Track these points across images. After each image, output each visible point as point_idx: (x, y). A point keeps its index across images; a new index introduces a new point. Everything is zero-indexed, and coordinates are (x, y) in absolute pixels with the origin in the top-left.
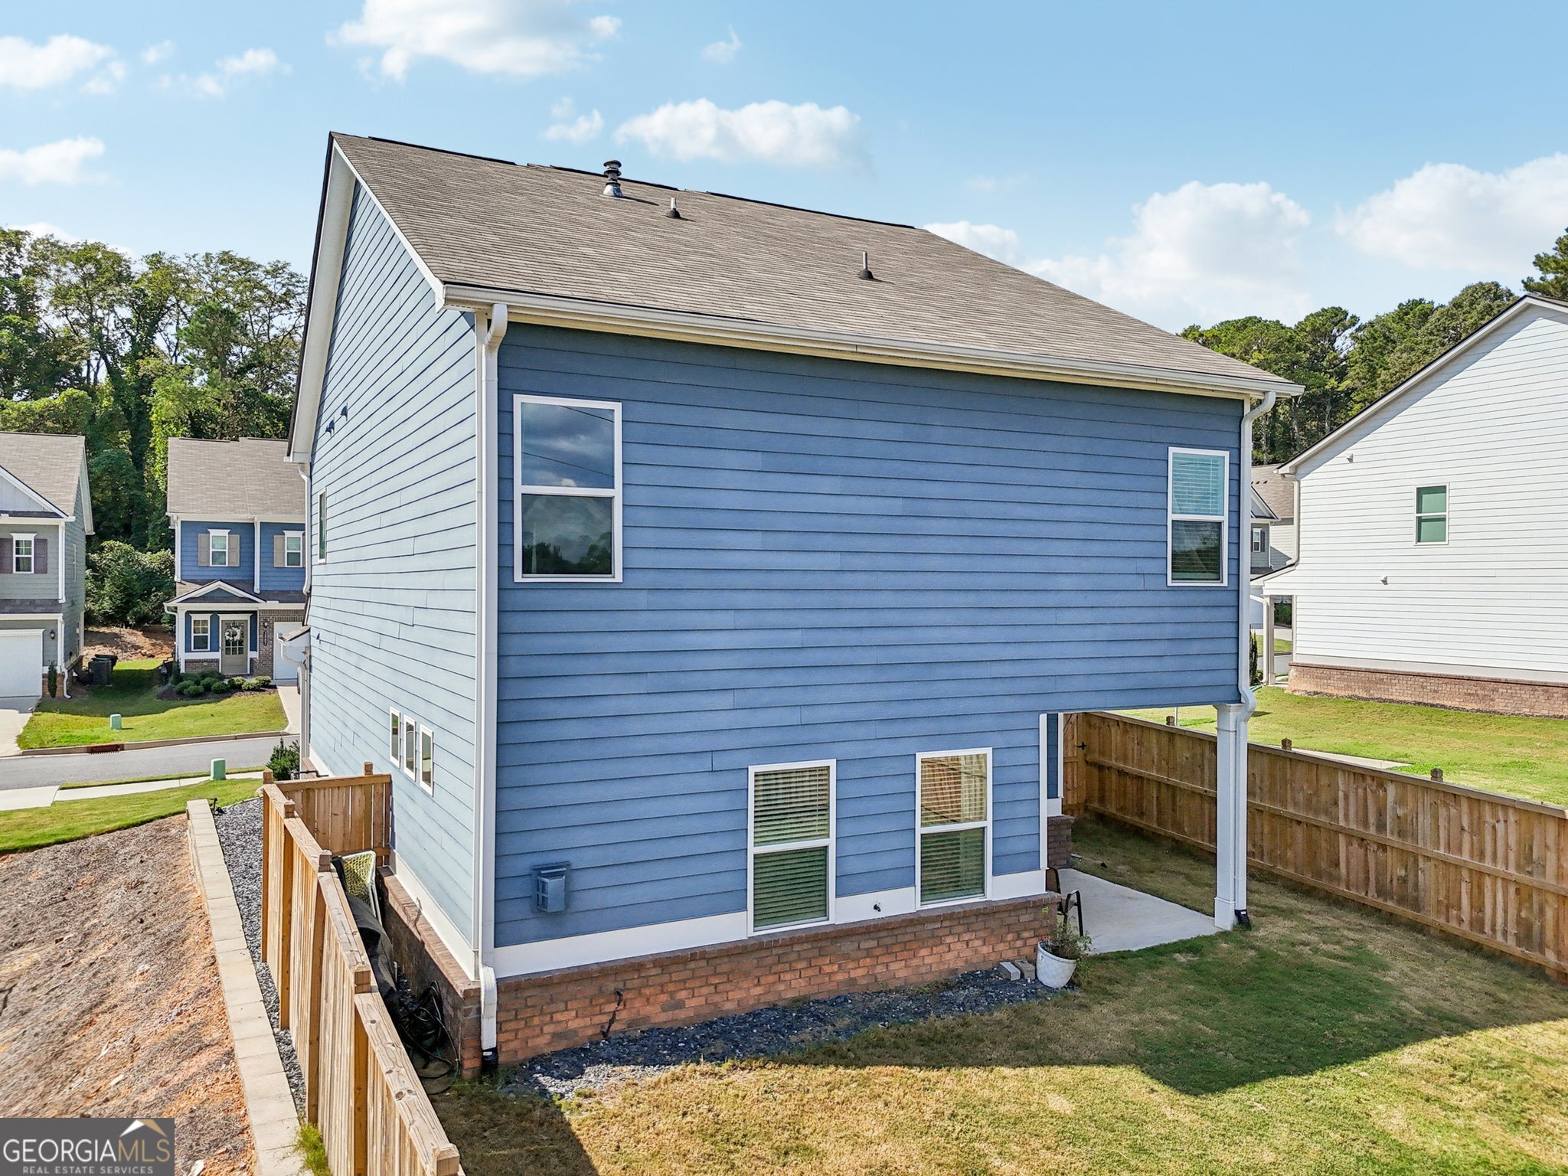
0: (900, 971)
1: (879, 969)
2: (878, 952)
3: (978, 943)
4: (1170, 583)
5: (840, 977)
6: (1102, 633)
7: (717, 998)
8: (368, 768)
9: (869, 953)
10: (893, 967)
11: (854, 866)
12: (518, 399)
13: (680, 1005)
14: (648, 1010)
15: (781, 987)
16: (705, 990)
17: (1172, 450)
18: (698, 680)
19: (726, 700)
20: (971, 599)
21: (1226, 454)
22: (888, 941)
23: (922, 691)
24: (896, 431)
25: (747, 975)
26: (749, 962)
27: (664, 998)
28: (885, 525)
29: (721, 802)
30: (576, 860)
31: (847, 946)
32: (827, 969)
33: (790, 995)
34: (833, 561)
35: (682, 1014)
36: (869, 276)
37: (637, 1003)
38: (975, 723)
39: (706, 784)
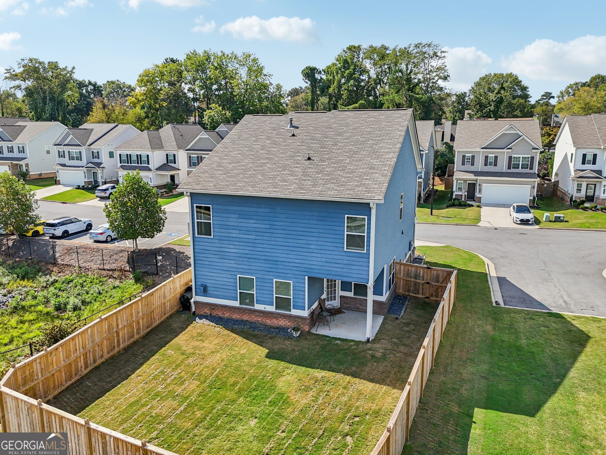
0: (268, 322)
2: (264, 317)
3: (287, 322)
4: (345, 250)
5: (255, 319)
6: (324, 260)
7: (231, 315)
9: (261, 316)
10: (267, 321)
11: (260, 299)
12: (195, 205)
14: (219, 313)
15: (243, 317)
16: (229, 313)
17: (346, 216)
18: (227, 257)
19: (233, 262)
20: (286, 248)
21: (366, 217)
22: (266, 315)
23: (274, 266)
24: (267, 210)
25: (237, 313)
26: (237, 311)
27: (222, 312)
28: (266, 230)
29: (232, 280)
30: (208, 285)
31: (257, 314)
32: (253, 317)
33: (245, 319)
34: (254, 237)
35: (225, 316)
37: (217, 312)
38: (288, 275)
39: (229, 276)
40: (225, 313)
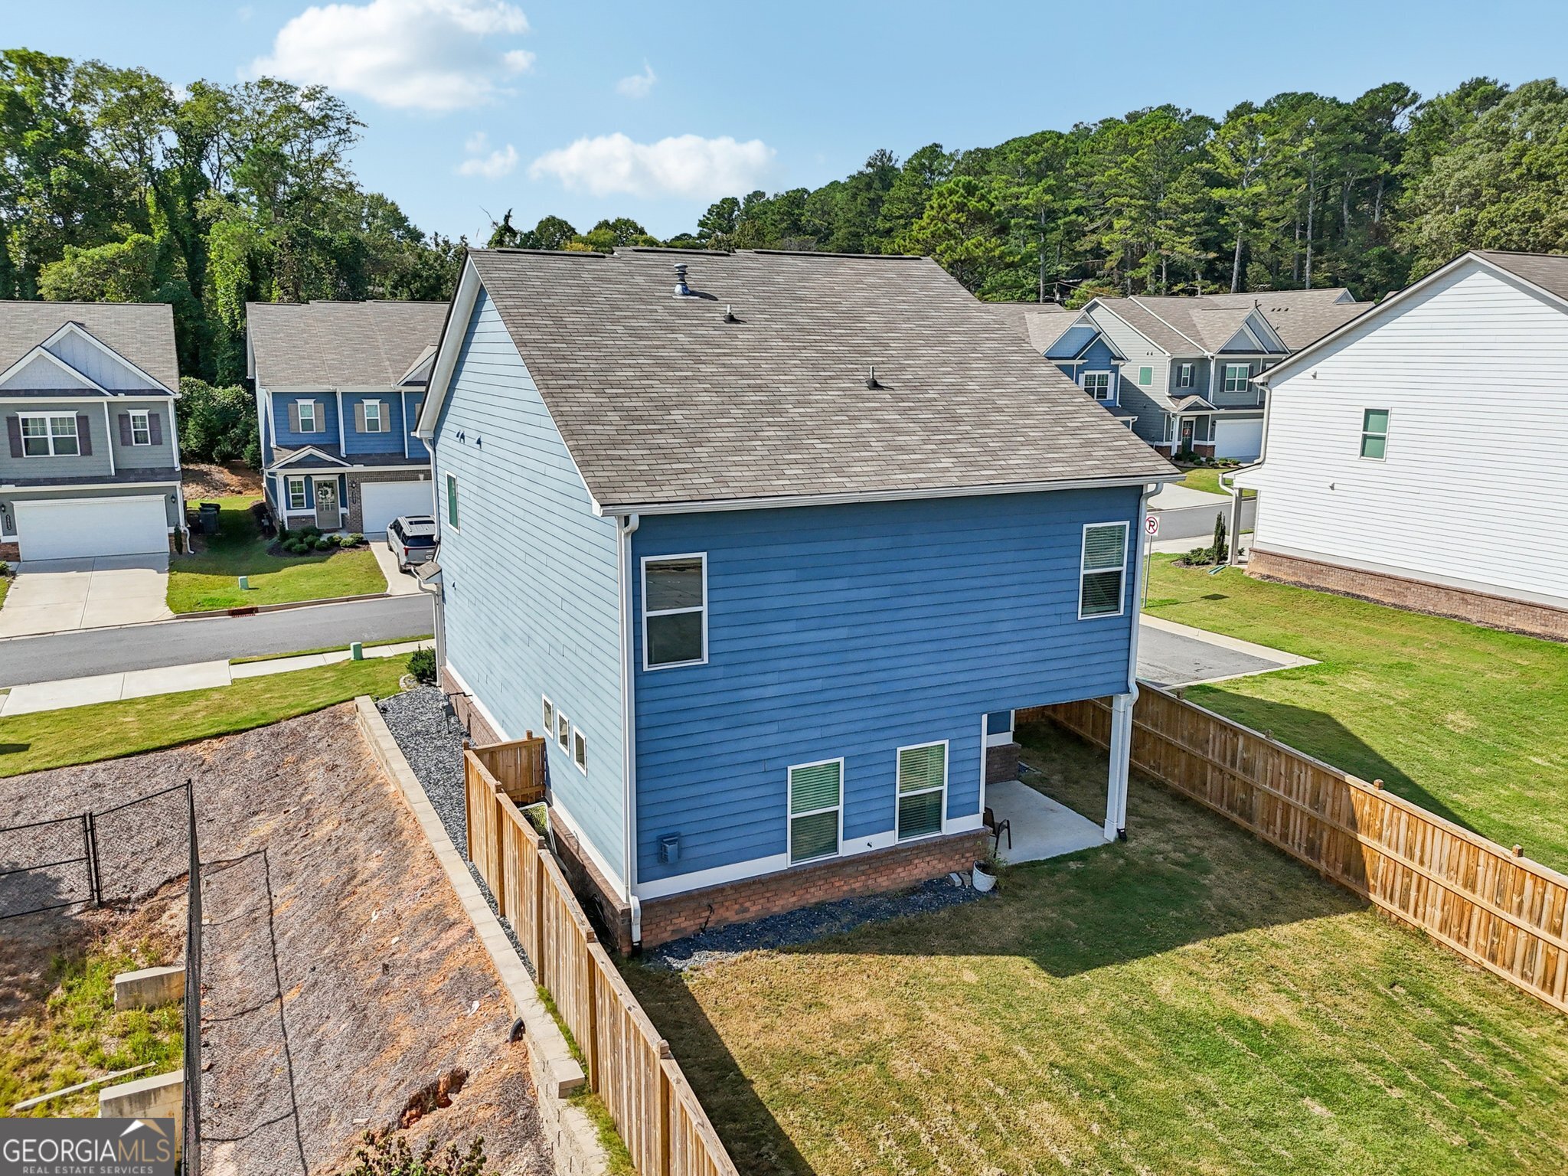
0: (883, 882)
1: (870, 882)
2: (870, 871)
3: (936, 862)
4: (1080, 618)
5: (845, 888)
6: (1028, 656)
7: (769, 905)
8: (530, 734)
9: (863, 873)
10: (879, 880)
11: (855, 821)
12: (644, 560)
13: (746, 910)
14: (728, 914)
15: (809, 896)
16: (761, 901)
17: (1086, 526)
18: (755, 718)
19: (774, 728)
20: (936, 646)
21: (1127, 523)
22: (876, 865)
23: (900, 708)
25: (786, 891)
26: (788, 883)
27: (737, 907)
28: (877, 605)
29: (770, 790)
30: (684, 831)
31: (849, 870)
32: (837, 884)
33: (813, 901)
34: (843, 633)
35: (748, 915)
36: (875, 385)
37: (721, 911)
38: (937, 725)
39: (761, 779)
40: (748, 904)
